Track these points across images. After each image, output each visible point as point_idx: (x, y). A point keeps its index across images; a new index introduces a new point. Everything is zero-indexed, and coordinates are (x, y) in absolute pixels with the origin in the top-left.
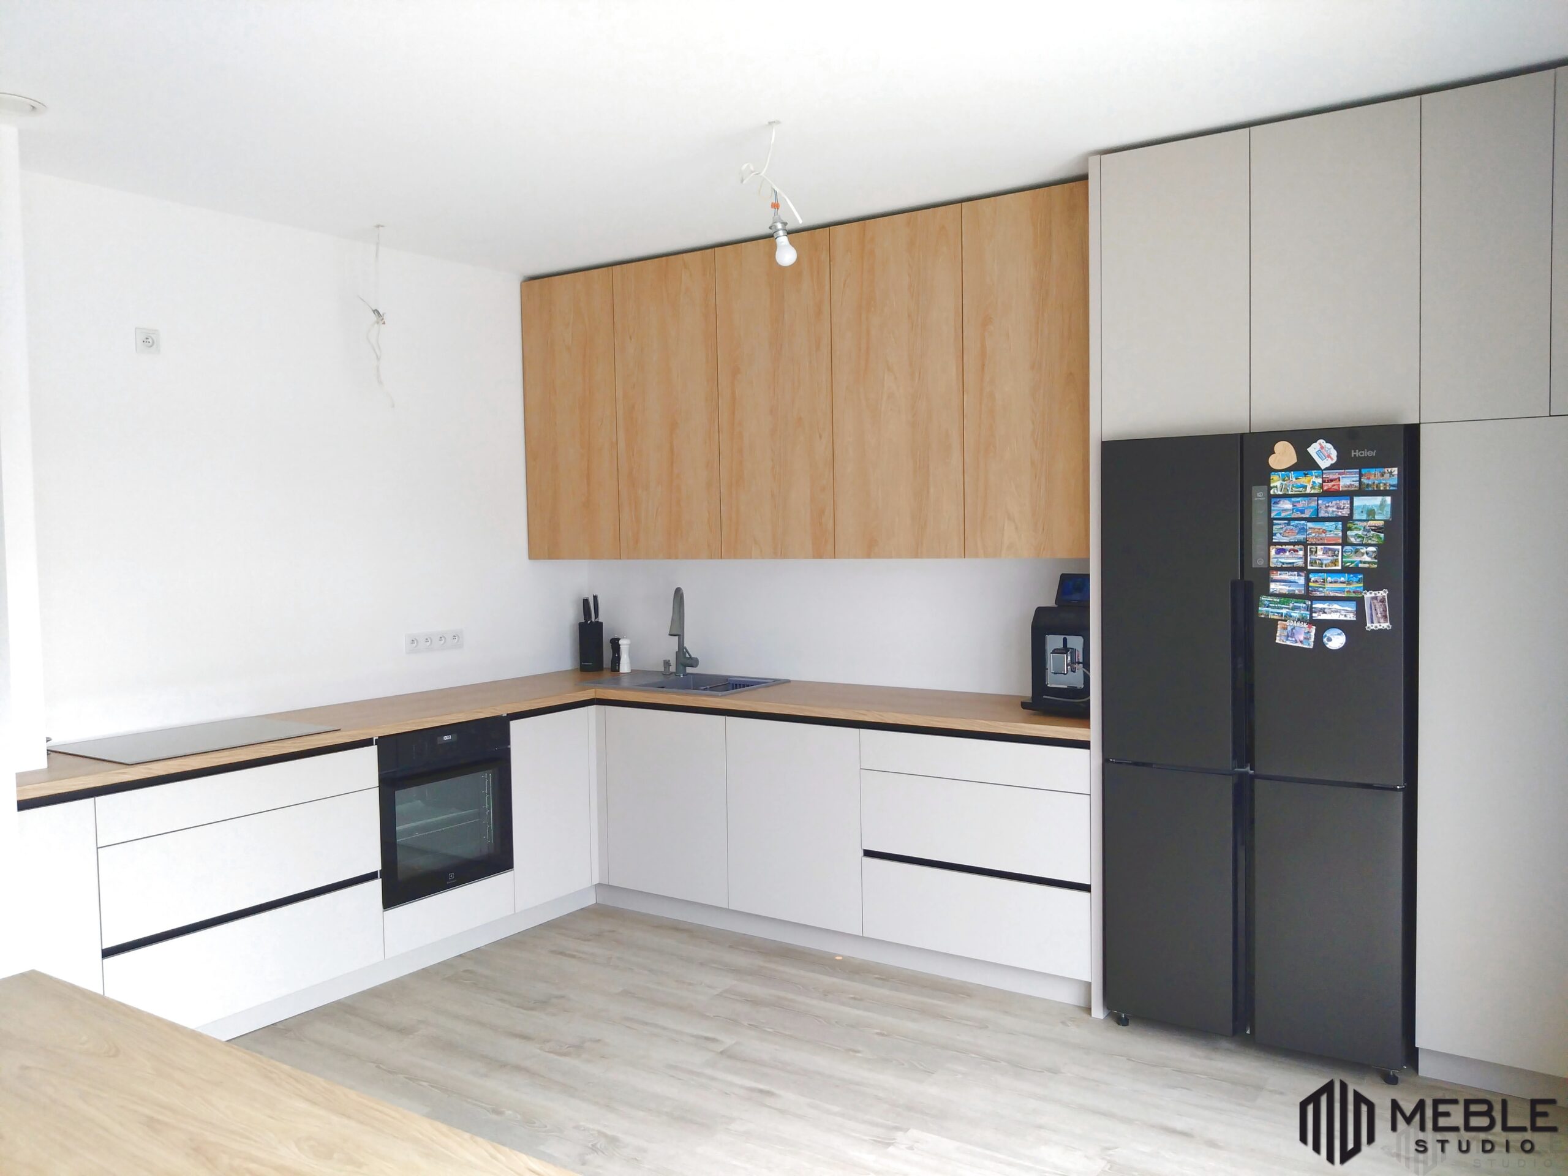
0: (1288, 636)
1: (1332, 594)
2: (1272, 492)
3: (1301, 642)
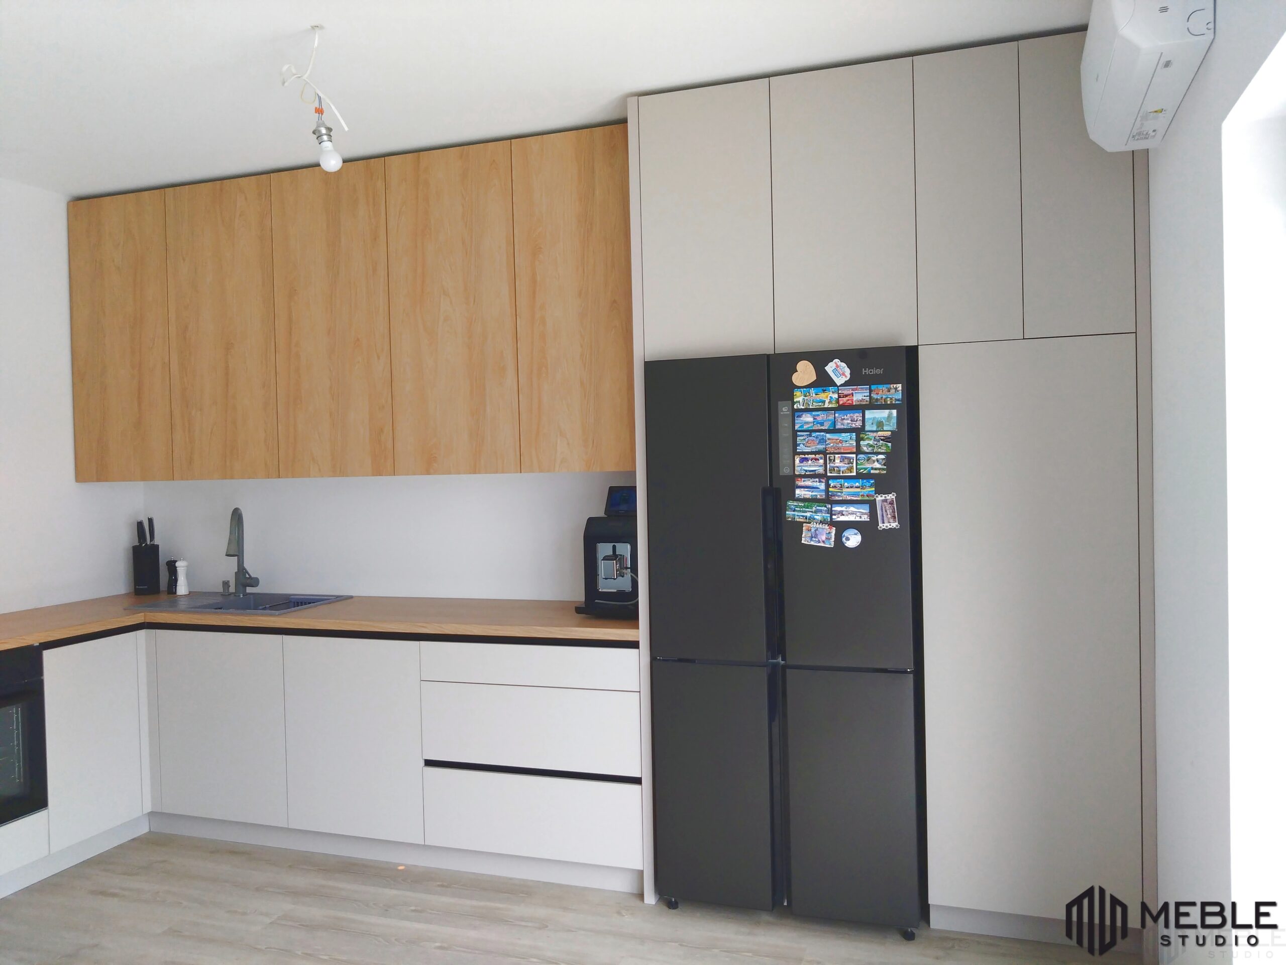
0: (812, 537)
1: (849, 498)
2: (795, 407)
3: (823, 542)
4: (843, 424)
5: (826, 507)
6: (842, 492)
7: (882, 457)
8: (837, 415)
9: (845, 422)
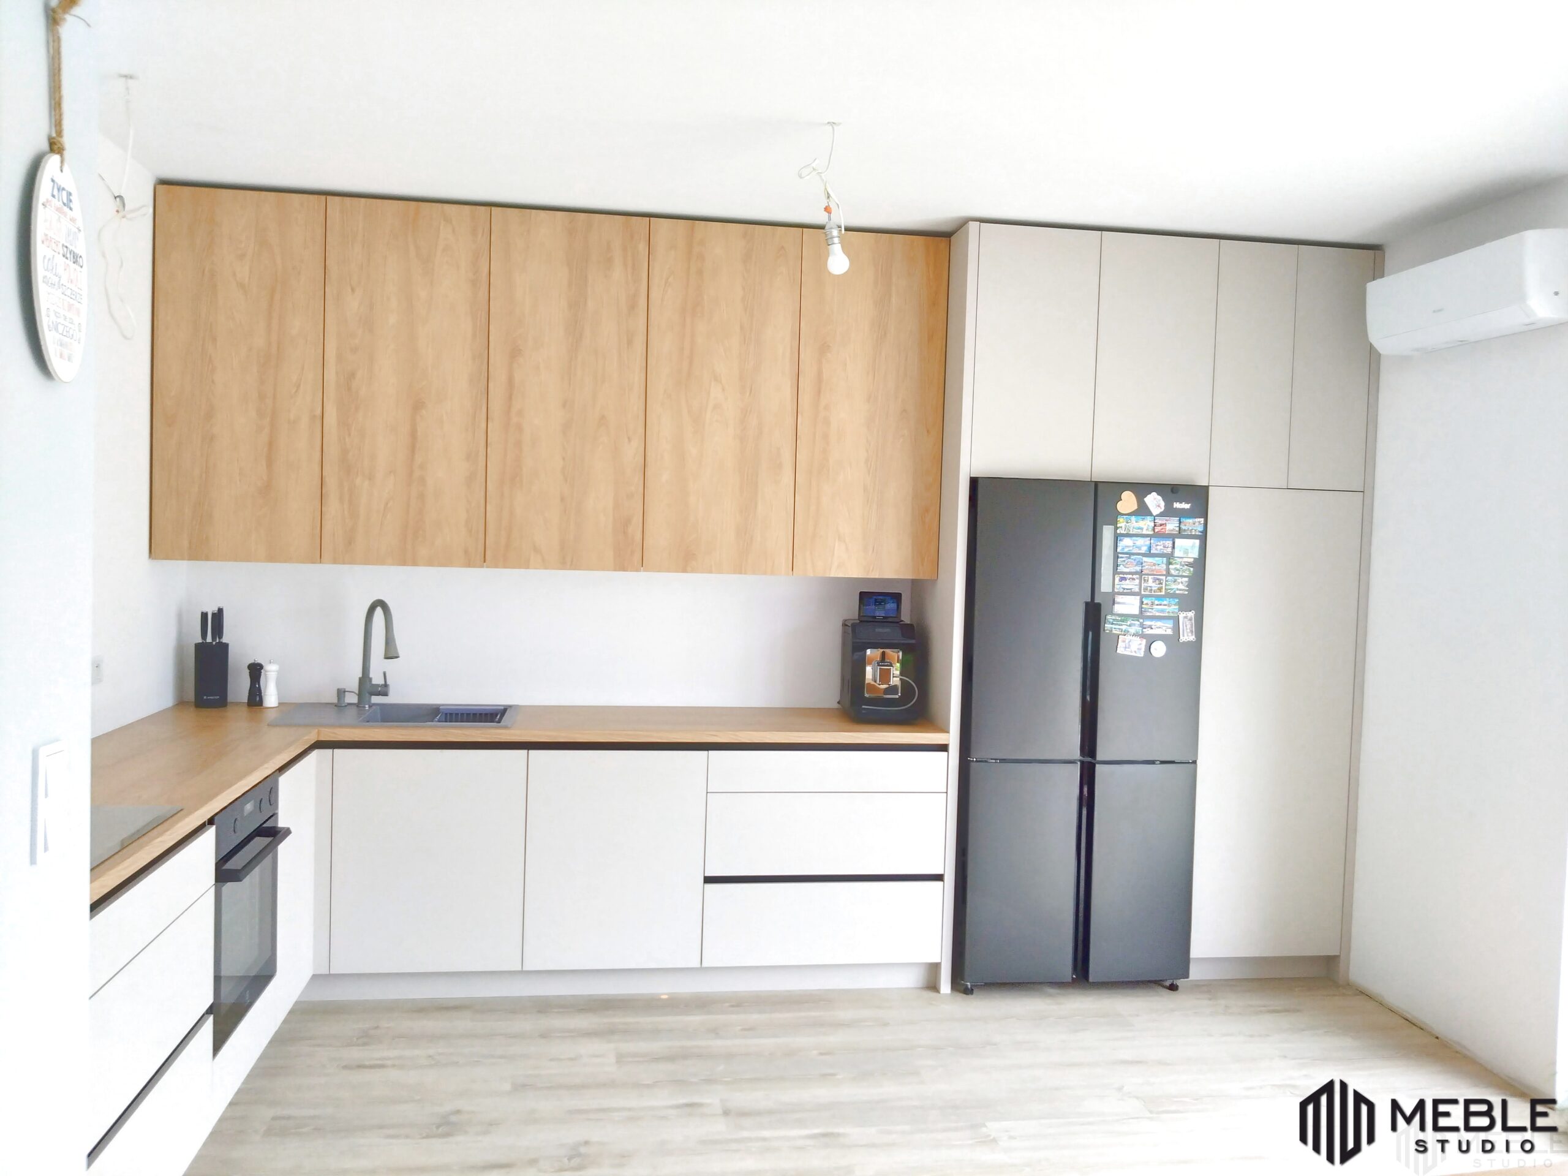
0: (1126, 648)
1: (1157, 614)
2: (1118, 531)
3: (1135, 652)
4: (1156, 549)
5: (1139, 621)
6: (1153, 609)
7: (1186, 579)
8: (1152, 541)
9: (1159, 547)
